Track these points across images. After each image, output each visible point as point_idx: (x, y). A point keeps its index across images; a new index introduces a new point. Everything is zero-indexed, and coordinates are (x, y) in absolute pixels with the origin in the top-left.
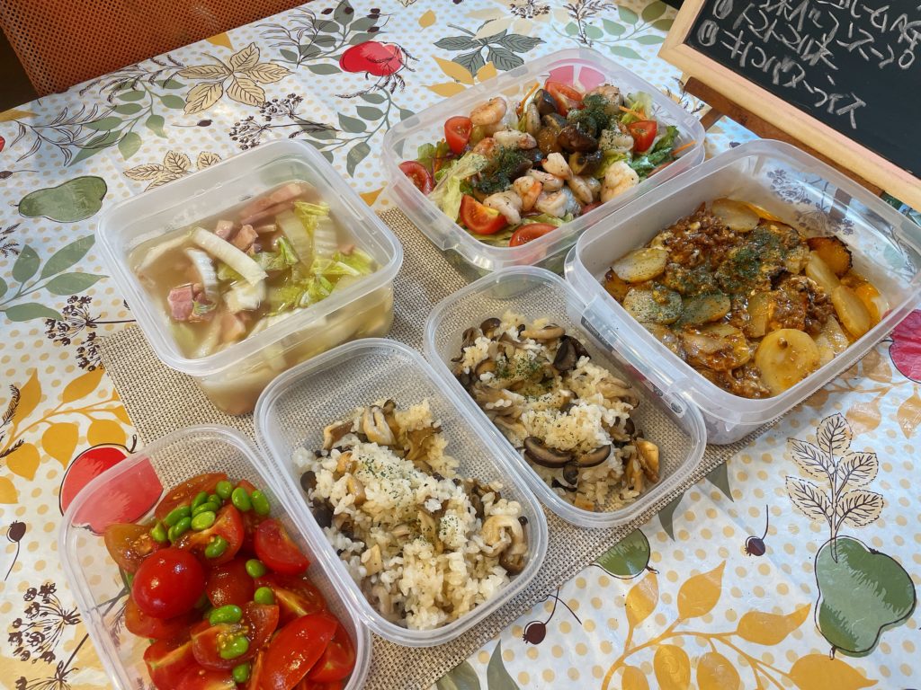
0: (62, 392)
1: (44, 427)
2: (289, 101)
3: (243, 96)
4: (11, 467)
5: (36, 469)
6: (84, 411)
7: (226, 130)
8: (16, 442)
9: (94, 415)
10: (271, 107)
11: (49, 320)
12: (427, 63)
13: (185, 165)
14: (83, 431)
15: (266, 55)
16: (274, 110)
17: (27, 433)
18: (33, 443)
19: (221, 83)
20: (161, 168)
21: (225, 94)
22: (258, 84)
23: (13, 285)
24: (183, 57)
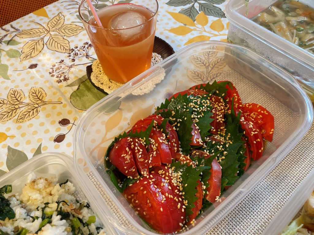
2: (84, 47)
3: (56, 47)
7: (47, 70)
10: (74, 52)
12: (164, 16)
13: (21, 98)
15: (69, 19)
16: (76, 54)
19: (42, 39)
20: (6, 102)
21: (45, 46)
22: (65, 37)
24: (19, 25)
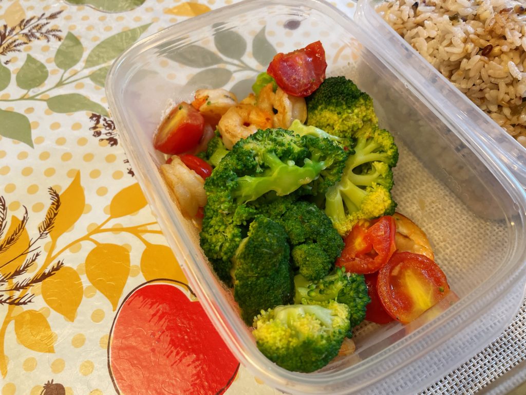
0: (109, 203)
1: (88, 247)
4: (45, 297)
5: (77, 303)
6: (136, 231)
8: (54, 263)
9: (148, 237)
11: (94, 116)
14: (135, 257)
17: (67, 252)
18: (75, 268)
23: (54, 72)
